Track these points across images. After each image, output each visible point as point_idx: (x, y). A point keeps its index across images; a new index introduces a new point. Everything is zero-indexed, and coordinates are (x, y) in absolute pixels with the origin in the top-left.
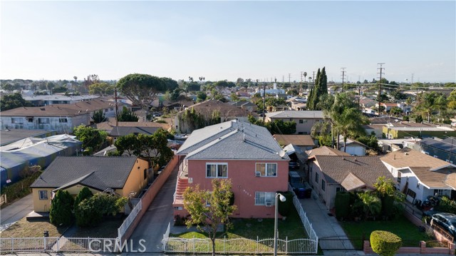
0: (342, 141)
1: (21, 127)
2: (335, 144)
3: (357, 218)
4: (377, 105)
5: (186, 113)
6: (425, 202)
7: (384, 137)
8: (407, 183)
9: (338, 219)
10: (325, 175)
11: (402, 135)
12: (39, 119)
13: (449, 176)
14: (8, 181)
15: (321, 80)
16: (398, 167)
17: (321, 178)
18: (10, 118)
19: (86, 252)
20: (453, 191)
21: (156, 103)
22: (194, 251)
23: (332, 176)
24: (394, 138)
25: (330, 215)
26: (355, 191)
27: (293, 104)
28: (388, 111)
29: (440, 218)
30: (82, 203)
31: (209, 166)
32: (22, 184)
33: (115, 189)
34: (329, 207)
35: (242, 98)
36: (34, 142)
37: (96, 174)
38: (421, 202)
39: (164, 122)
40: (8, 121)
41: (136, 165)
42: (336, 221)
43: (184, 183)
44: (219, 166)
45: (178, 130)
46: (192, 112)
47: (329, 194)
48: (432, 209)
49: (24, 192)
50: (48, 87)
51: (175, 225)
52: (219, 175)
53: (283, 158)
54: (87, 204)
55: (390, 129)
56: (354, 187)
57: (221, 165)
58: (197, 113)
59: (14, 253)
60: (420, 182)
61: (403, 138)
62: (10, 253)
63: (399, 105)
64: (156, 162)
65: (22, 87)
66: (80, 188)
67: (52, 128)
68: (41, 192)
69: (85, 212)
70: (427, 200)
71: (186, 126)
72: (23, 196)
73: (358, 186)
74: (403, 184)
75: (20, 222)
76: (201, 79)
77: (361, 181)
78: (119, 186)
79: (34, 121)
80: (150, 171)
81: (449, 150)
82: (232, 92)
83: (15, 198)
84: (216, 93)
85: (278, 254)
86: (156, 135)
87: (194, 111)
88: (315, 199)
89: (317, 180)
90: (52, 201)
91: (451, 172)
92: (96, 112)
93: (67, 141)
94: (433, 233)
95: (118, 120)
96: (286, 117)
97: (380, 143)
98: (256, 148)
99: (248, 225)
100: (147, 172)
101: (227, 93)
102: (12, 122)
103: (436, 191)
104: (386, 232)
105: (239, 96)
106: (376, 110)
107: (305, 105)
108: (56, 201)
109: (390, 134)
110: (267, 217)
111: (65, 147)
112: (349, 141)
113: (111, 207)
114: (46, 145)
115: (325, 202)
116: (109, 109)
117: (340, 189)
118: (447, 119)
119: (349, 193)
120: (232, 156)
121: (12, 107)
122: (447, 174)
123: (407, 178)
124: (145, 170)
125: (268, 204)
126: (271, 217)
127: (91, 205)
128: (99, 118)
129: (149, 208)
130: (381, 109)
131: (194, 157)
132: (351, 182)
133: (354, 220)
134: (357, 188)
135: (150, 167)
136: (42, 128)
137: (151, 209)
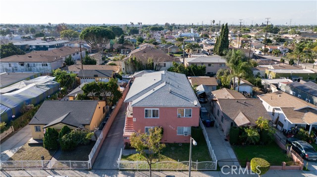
0: (237, 81)
1: (16, 70)
2: (232, 84)
3: (243, 143)
4: (263, 48)
5: (130, 60)
6: (289, 131)
7: (266, 77)
8: (278, 117)
9: (231, 144)
10: (223, 113)
11: (278, 76)
12: (28, 64)
13: (307, 114)
14: (13, 116)
15: (224, 33)
16: (273, 106)
17: (221, 114)
18: (8, 63)
19: (69, 169)
20: (307, 125)
21: (108, 46)
22: (138, 169)
23: (228, 114)
24: (273, 78)
25: (226, 140)
26: (243, 126)
27: (204, 47)
28: (271, 52)
29: (297, 145)
30: (64, 137)
31: (146, 111)
32: (22, 118)
33: (84, 125)
34: (225, 134)
35: (169, 41)
36: (27, 84)
37: (71, 114)
38: (286, 130)
39: (115, 65)
40: (6, 66)
41: (98, 106)
42: (229, 145)
43: (130, 119)
44: (153, 110)
45: (124, 71)
46: (134, 59)
47: (226, 126)
48: (293, 136)
49: (24, 123)
50: (31, 31)
51: (125, 149)
52: (153, 116)
53: (196, 106)
54: (67, 138)
55: (271, 70)
56: (242, 124)
57: (155, 110)
58: (137, 60)
59: (24, 170)
60: (286, 118)
61: (279, 78)
62: (21, 170)
63: (278, 48)
64: (111, 101)
65: (12, 31)
66: (62, 126)
67: (37, 71)
68: (36, 127)
69: (66, 143)
70: (290, 130)
71: (130, 69)
72: (24, 126)
73: (245, 123)
74: (276, 117)
75: (25, 147)
76: (139, 24)
77: (247, 120)
78: (87, 123)
79: (25, 65)
80: (107, 108)
81: (309, 91)
82: (162, 35)
83: (19, 127)
84: (150, 36)
85: (192, 170)
86: (110, 83)
87: (135, 58)
88: (217, 127)
89: (218, 114)
90: (44, 135)
91: (308, 111)
92: (67, 58)
93: (49, 84)
94: (292, 156)
95: (83, 64)
96: (199, 62)
97: (263, 82)
98: (178, 97)
99: (173, 148)
100: (105, 108)
101: (157, 36)
102: (10, 66)
103: (296, 125)
104: (261, 159)
105: (167, 39)
106: (262, 51)
107: (213, 47)
108: (46, 135)
109: (270, 75)
110: (185, 142)
111: (48, 89)
112: (242, 82)
113: (83, 139)
114: (35, 88)
115: (223, 131)
116: (76, 54)
117: (233, 124)
118: (311, 60)
119: (239, 128)
120: (162, 104)
121: (8, 55)
122: (305, 112)
123: (279, 114)
124: (104, 108)
125: (185, 135)
126: (188, 142)
127: (70, 138)
128: (69, 62)
129: (107, 135)
130: (266, 51)
131: (137, 105)
132: (241, 120)
133: (241, 144)
134: (244, 125)
135: (107, 105)
136: (30, 70)
137: (109, 136)
